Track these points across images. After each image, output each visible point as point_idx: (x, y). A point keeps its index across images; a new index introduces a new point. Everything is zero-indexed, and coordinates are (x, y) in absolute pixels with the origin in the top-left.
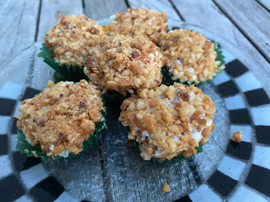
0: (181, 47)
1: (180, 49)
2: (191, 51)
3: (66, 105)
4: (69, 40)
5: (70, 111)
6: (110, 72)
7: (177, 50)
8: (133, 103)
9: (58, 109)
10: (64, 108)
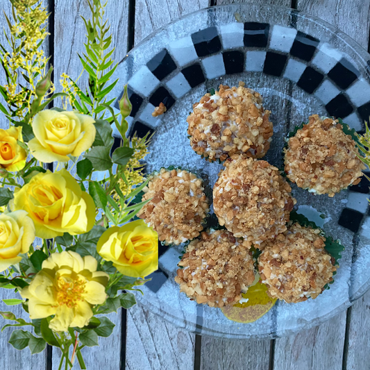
0: (186, 205)
1: (188, 204)
2: (177, 198)
3: (320, 153)
4: (309, 253)
5: (317, 147)
6: (274, 181)
7: (191, 205)
8: (259, 142)
9: (327, 151)
10: (321, 151)
